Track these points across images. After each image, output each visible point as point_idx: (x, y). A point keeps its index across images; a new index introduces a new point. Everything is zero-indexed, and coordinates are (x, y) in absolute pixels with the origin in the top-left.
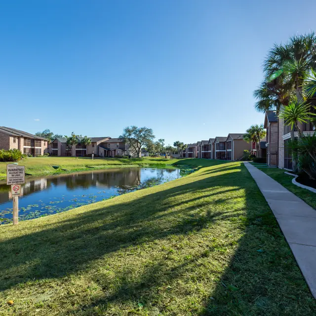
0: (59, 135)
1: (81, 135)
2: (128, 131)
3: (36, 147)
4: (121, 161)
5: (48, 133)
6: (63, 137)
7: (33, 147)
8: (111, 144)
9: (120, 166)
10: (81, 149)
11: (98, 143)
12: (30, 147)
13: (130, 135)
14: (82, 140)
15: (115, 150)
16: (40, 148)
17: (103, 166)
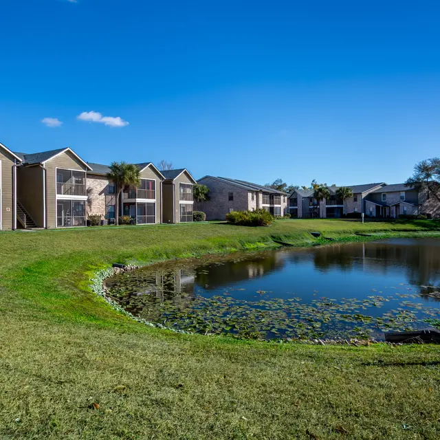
0: (294, 185)
1: (325, 184)
2: (424, 169)
3: (275, 206)
4: (417, 224)
5: (279, 184)
6: (301, 188)
7: (272, 206)
8: (387, 195)
9: (416, 234)
10: (336, 206)
11: (364, 195)
12: (268, 205)
13: (428, 176)
14: (337, 191)
15: (397, 206)
16: (279, 206)
17: (383, 234)
